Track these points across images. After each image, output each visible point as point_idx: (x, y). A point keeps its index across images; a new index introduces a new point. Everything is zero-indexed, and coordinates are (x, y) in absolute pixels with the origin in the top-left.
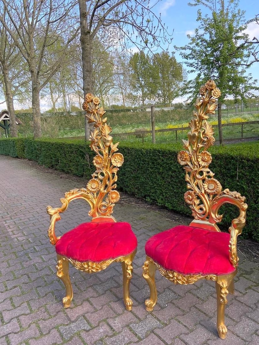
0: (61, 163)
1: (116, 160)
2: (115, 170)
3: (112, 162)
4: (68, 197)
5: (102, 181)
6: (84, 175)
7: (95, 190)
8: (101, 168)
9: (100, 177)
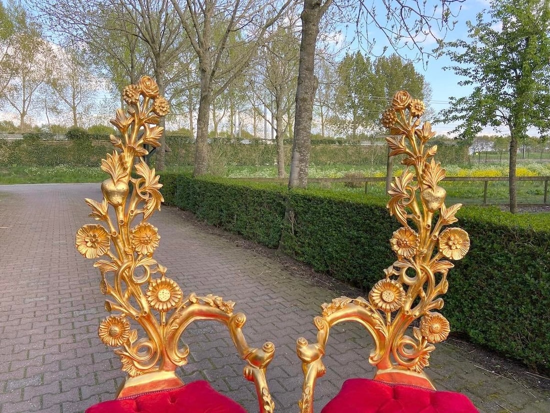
0: (237, 220)
2: (444, 266)
3: (442, 246)
4: (329, 314)
5: (406, 287)
6: (280, 246)
7: (392, 307)
8: (411, 259)
9: (407, 280)
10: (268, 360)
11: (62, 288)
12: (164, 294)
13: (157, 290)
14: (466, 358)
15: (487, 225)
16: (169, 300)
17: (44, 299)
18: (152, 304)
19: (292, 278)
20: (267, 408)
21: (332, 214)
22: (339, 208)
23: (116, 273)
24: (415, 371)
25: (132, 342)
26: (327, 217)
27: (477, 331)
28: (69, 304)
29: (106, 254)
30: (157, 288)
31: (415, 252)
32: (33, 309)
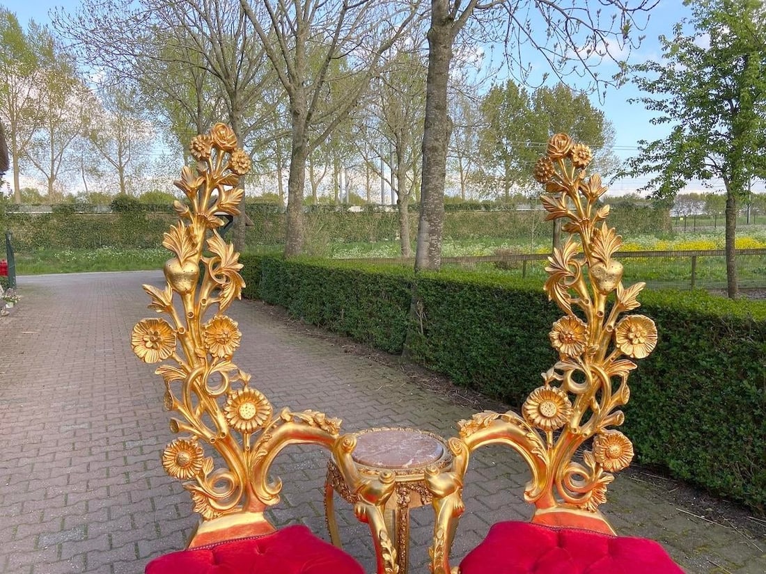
0: (345, 316)
1: (631, 336)
2: (623, 367)
3: (620, 340)
4: (468, 435)
5: (572, 396)
6: (404, 351)
7: (554, 423)
8: (578, 358)
9: (573, 386)
10: (387, 494)
11: (110, 411)
12: (248, 410)
13: (237, 404)
14: (666, 499)
15: (689, 315)
16: (254, 418)
17: (85, 426)
18: (232, 422)
19: (421, 393)
20: (386, 557)
21: (476, 304)
22: (484, 296)
23: (184, 382)
24: (588, 510)
25: (206, 474)
26: (469, 309)
27: (679, 462)
28: (119, 433)
29: (171, 357)
30: (238, 402)
31: (583, 349)
32: (72, 440)
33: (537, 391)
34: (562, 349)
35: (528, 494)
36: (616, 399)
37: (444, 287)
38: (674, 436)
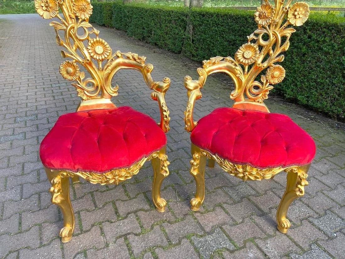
0: (154, 34)
2: (289, 31)
3: (290, 16)
4: (207, 67)
5: (261, 47)
6: (182, 51)
7: (249, 61)
8: (267, 27)
9: (262, 42)
10: (166, 88)
11: (44, 72)
12: (99, 49)
13: (94, 46)
14: (293, 112)
16: (102, 54)
17: (33, 77)
18: (92, 55)
19: (189, 71)
20: (165, 113)
21: (219, 24)
22: (223, 20)
23: (65, 31)
24: (258, 102)
25: (82, 79)
26: (215, 27)
27: (303, 97)
28: (49, 81)
29: (56, 16)
30: (94, 45)
31: (270, 22)
32: (28, 83)
33: (243, 46)
34: (260, 22)
35: (232, 95)
36: (282, 48)
37: (203, 16)
38: (303, 85)
